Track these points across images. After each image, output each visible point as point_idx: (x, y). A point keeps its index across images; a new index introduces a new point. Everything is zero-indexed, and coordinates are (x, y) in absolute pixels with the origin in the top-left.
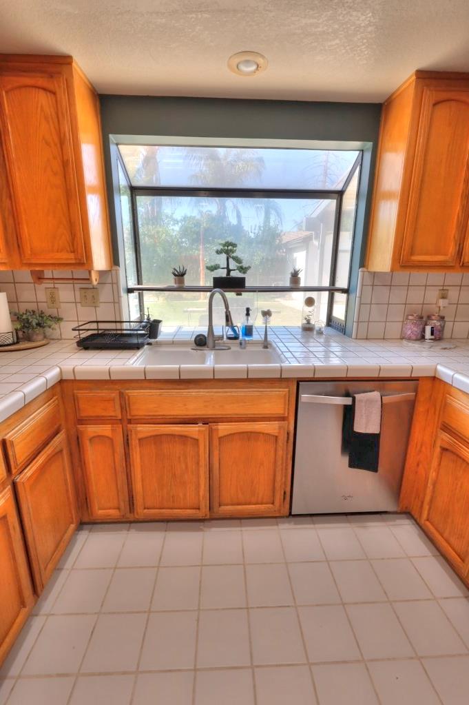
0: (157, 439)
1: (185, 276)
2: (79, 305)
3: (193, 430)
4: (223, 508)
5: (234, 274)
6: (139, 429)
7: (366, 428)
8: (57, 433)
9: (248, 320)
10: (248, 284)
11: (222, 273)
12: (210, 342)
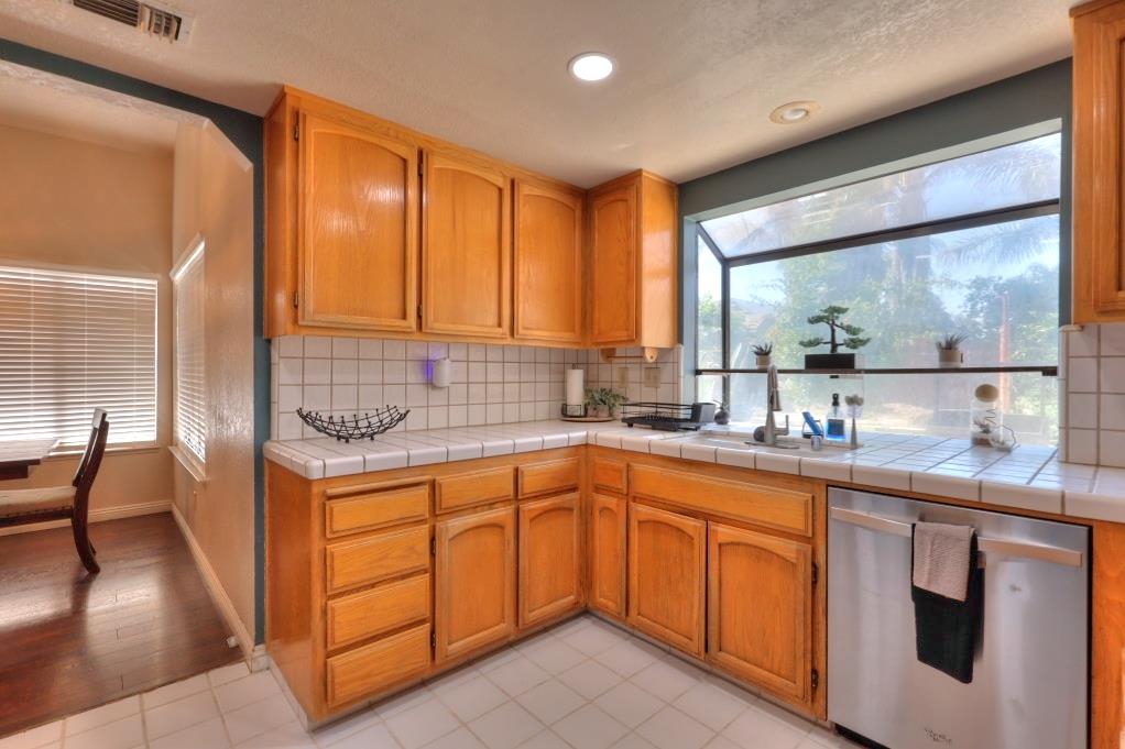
0: (657, 524)
1: (771, 355)
2: (643, 385)
3: (690, 524)
4: (722, 654)
5: (842, 350)
6: (640, 509)
7: (929, 582)
8: (574, 489)
9: (835, 412)
10: (858, 365)
11: (825, 350)
12: (768, 437)
